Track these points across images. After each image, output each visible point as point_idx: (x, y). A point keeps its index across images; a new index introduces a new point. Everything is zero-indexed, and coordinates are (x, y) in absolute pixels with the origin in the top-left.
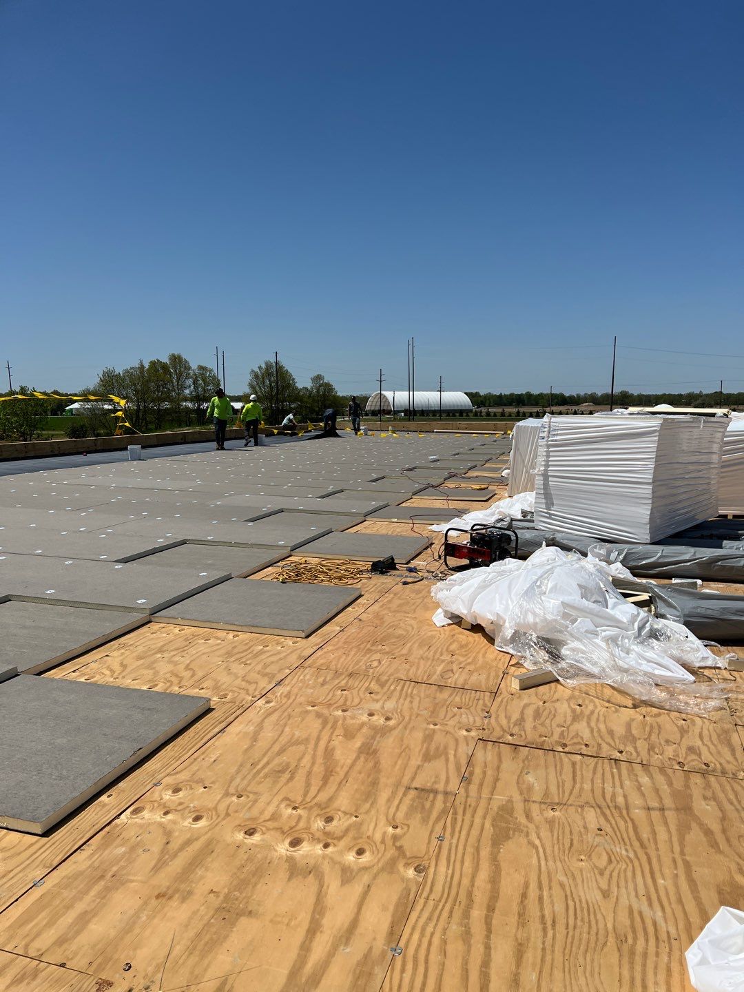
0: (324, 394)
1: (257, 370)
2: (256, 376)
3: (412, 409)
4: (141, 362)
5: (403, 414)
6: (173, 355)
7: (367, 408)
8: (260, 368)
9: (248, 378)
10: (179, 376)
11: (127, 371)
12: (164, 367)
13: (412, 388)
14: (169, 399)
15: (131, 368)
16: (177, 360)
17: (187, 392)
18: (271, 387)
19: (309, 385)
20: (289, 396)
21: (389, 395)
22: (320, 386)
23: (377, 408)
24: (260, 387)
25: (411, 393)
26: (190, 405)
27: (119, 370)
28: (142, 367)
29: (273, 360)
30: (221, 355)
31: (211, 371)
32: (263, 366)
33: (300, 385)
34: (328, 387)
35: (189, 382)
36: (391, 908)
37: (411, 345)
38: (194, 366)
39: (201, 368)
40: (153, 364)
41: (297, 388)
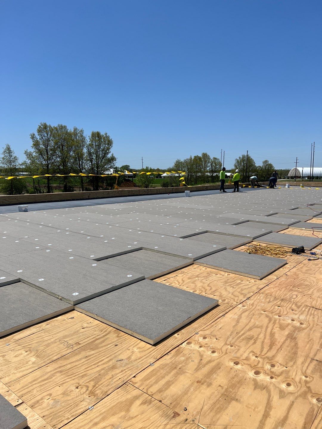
0: (268, 169)
1: (238, 159)
2: (238, 161)
3: (311, 176)
4: (191, 156)
5: (307, 178)
6: (204, 153)
7: (289, 175)
8: (240, 158)
9: (234, 162)
10: (205, 162)
11: (185, 160)
12: (200, 158)
13: (312, 166)
14: (201, 172)
15: (187, 159)
16: (205, 155)
17: (208, 168)
18: (244, 166)
19: (261, 165)
20: (252, 170)
21: (300, 169)
22: (267, 165)
23: (294, 175)
24: (239, 166)
25: (312, 168)
26: (209, 174)
27: (182, 160)
28: (191, 159)
29: (246, 155)
30: (223, 153)
31: (218, 159)
32: (241, 157)
33: (257, 165)
34: (271, 165)
35: (209, 164)
36: (305, 416)
37: (313, 146)
38: (212, 158)
39: (215, 158)
40: (195, 157)
41: (255, 166)
